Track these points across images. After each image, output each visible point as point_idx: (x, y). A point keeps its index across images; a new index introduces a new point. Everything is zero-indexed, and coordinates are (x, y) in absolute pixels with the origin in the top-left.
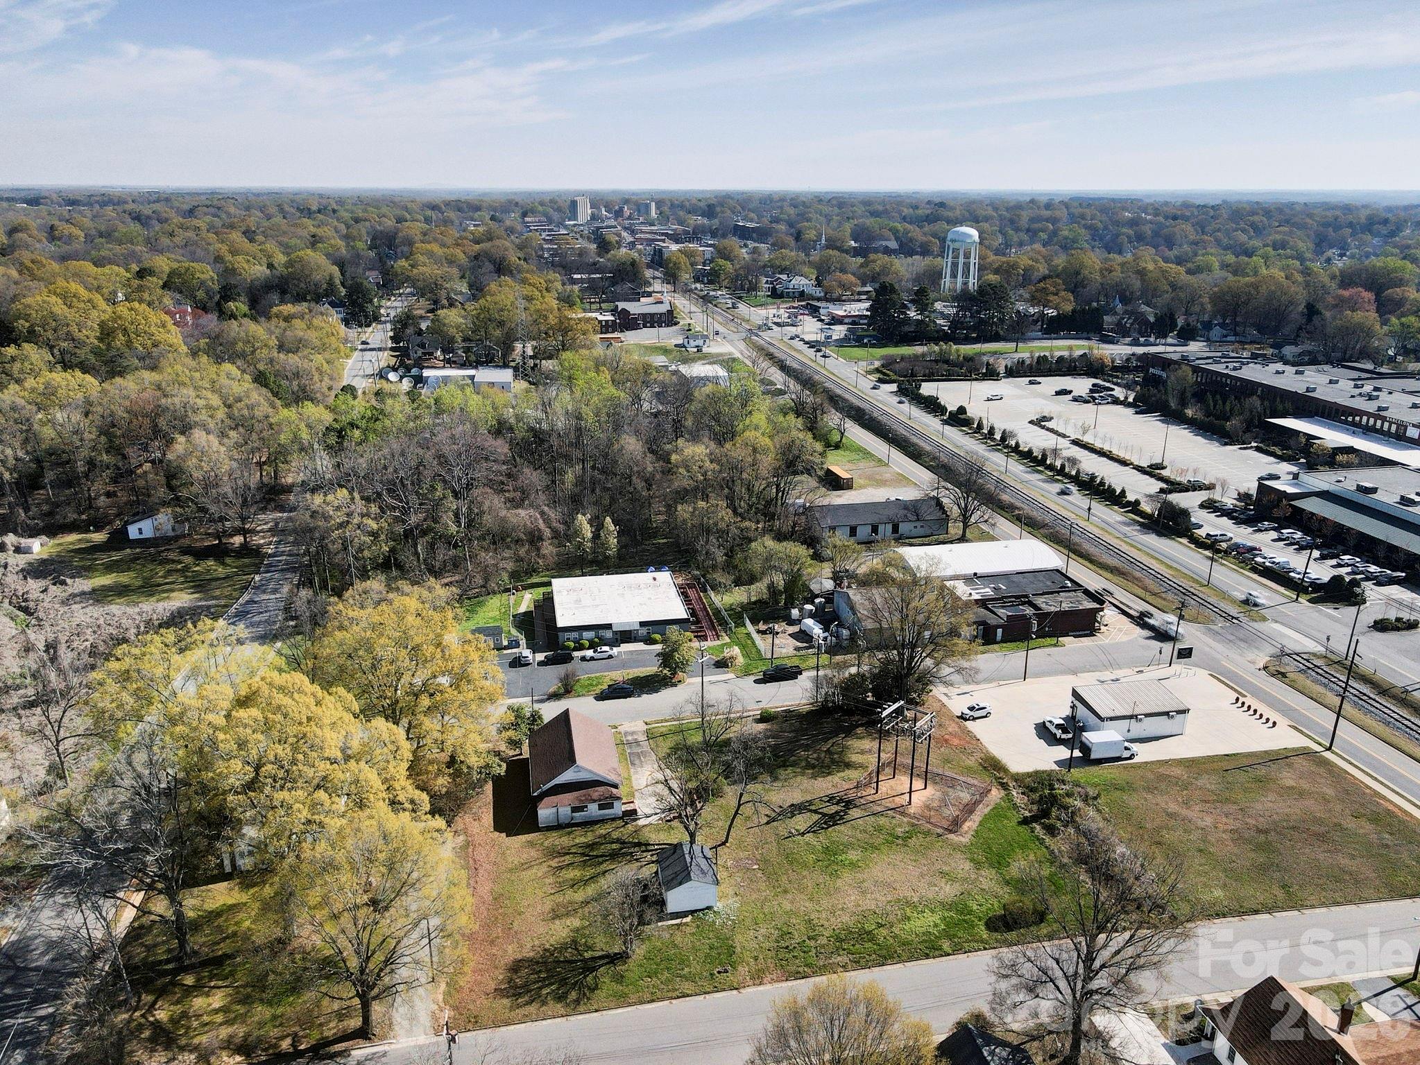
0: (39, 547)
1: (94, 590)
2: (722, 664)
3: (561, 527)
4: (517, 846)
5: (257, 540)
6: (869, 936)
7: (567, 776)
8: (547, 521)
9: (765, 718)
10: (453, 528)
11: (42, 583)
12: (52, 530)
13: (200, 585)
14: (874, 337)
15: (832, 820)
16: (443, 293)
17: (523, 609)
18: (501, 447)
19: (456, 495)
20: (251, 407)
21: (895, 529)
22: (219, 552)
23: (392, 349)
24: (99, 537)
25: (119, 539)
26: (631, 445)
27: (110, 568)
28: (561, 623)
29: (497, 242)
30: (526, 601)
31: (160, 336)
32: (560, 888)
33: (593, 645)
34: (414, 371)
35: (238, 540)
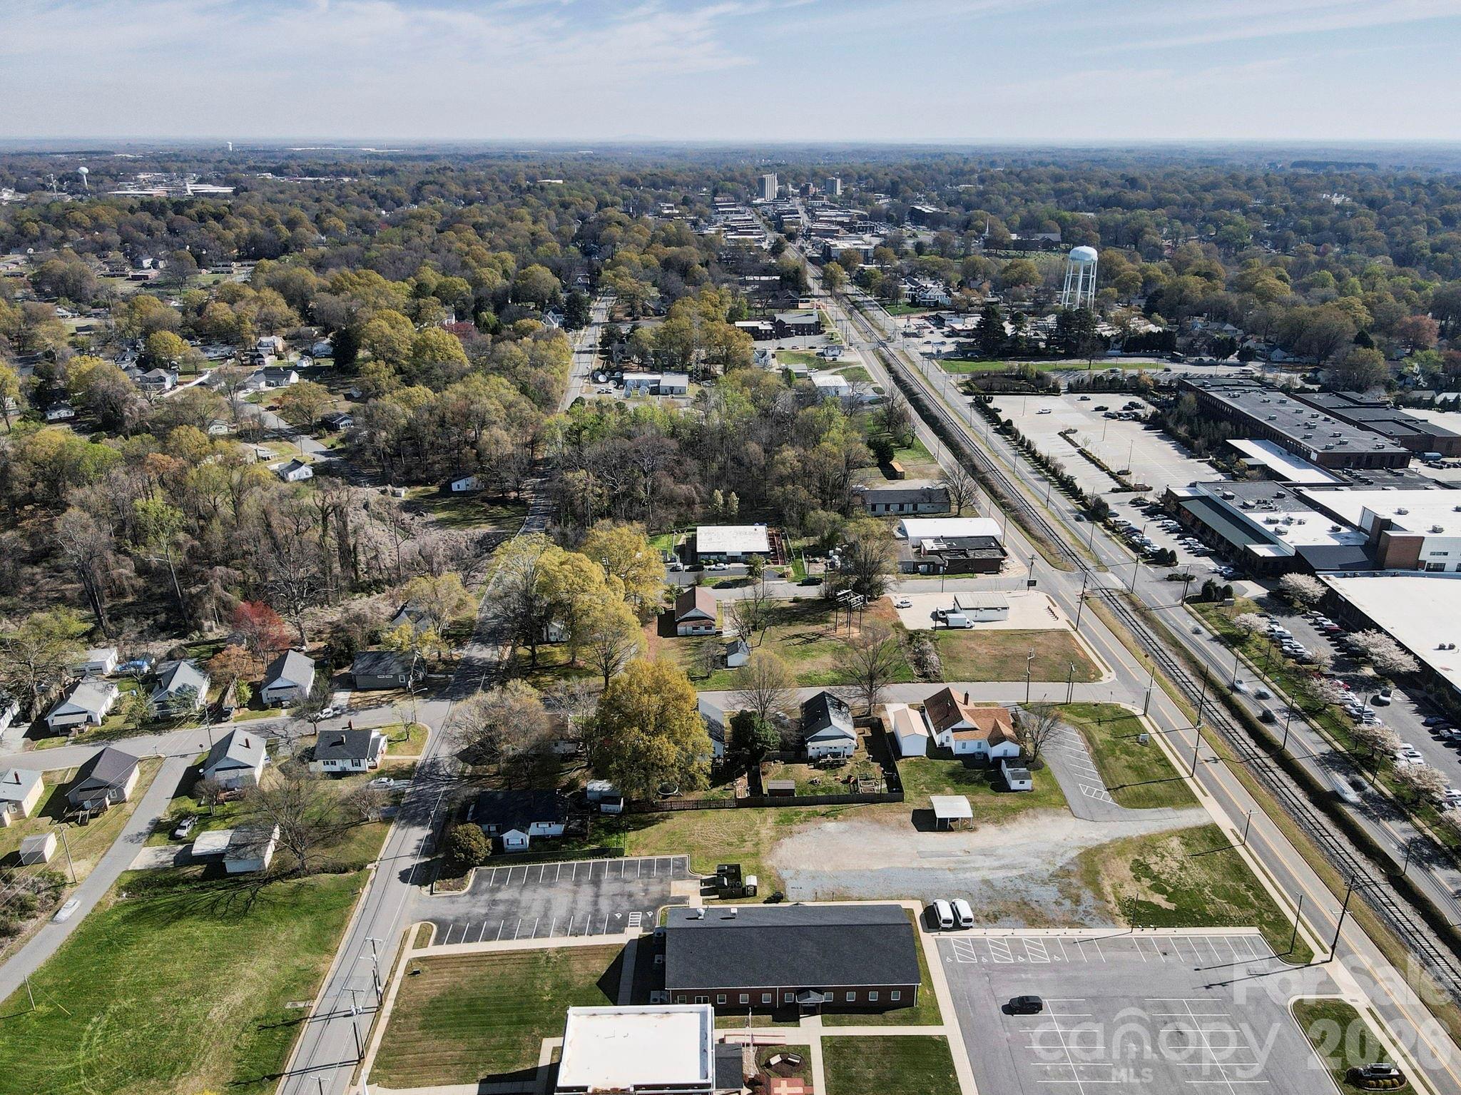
0: (405, 493)
1: (438, 521)
2: (782, 576)
3: (707, 497)
4: (667, 641)
5: (525, 495)
6: (810, 678)
7: (691, 614)
8: (698, 493)
9: (796, 600)
10: (643, 494)
11: (412, 515)
12: (409, 483)
13: (495, 520)
14: (977, 352)
15: (810, 641)
16: (639, 303)
17: (680, 543)
18: (673, 444)
19: (645, 474)
20: (521, 411)
21: (915, 507)
22: (503, 502)
23: (601, 352)
24: (434, 489)
25: (446, 491)
26: (754, 448)
27: (444, 508)
28: (699, 550)
29: (686, 248)
30: (682, 539)
31: (452, 352)
32: (685, 656)
33: (715, 563)
34: (617, 374)
35: (513, 494)
